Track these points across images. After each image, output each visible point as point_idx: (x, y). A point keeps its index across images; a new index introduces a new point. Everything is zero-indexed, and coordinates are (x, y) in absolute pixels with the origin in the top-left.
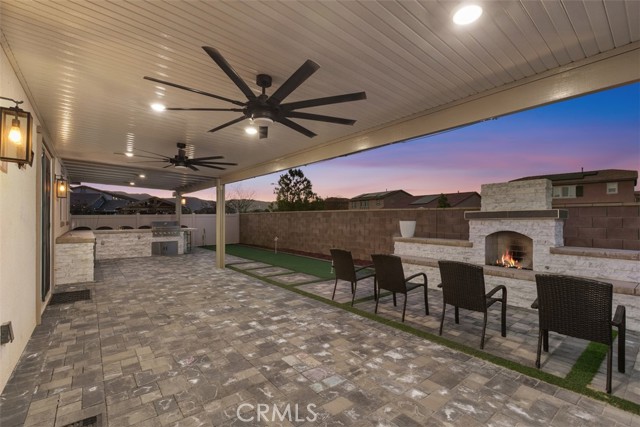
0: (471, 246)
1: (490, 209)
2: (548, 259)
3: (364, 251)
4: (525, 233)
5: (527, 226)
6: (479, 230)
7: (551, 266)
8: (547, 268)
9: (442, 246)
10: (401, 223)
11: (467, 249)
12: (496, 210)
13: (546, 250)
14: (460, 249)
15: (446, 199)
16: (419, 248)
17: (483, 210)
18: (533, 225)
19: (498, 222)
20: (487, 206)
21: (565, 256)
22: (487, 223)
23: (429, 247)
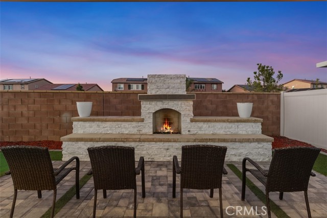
0: (142, 120)
1: (153, 93)
2: (189, 126)
3: (28, 133)
4: (177, 109)
5: (178, 105)
6: (148, 109)
7: (191, 130)
8: (189, 131)
9: (120, 123)
10: (78, 103)
11: (140, 124)
12: (158, 93)
13: (189, 120)
14: (134, 124)
15: (82, 87)
16: (98, 126)
17: (149, 93)
18: (181, 104)
19: (161, 103)
20: (151, 91)
21: (198, 123)
22: (153, 103)
23: (108, 124)
